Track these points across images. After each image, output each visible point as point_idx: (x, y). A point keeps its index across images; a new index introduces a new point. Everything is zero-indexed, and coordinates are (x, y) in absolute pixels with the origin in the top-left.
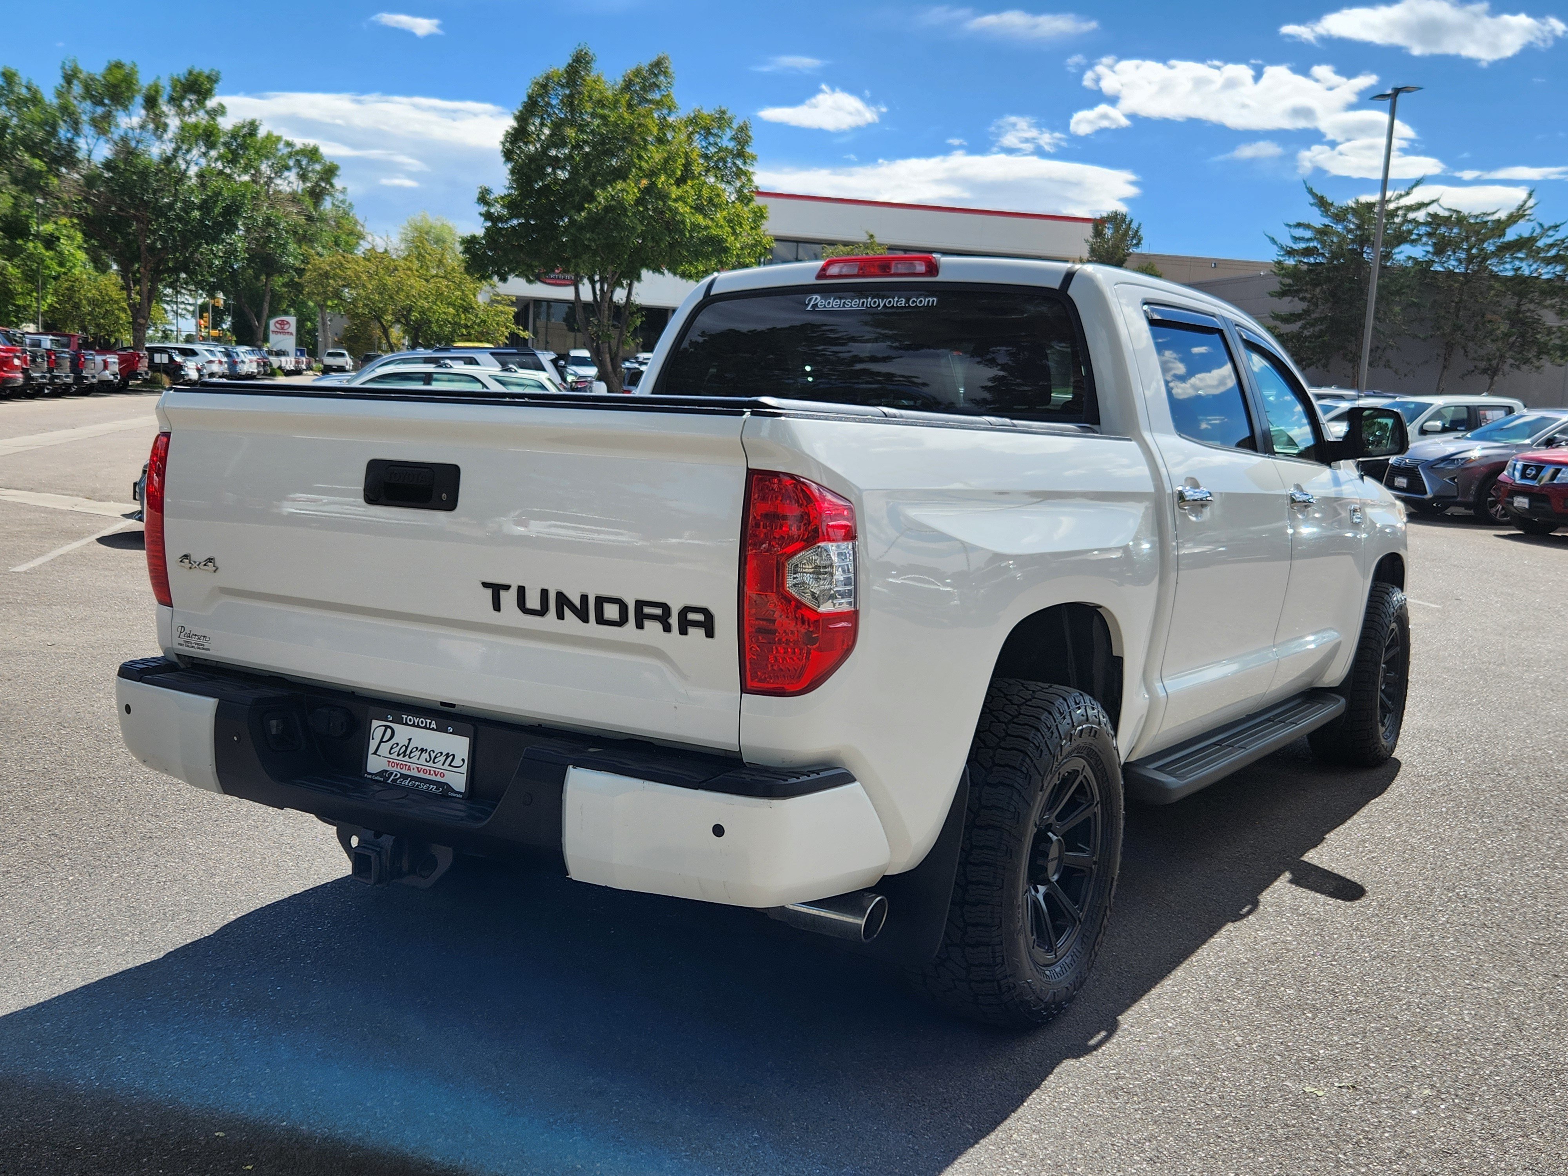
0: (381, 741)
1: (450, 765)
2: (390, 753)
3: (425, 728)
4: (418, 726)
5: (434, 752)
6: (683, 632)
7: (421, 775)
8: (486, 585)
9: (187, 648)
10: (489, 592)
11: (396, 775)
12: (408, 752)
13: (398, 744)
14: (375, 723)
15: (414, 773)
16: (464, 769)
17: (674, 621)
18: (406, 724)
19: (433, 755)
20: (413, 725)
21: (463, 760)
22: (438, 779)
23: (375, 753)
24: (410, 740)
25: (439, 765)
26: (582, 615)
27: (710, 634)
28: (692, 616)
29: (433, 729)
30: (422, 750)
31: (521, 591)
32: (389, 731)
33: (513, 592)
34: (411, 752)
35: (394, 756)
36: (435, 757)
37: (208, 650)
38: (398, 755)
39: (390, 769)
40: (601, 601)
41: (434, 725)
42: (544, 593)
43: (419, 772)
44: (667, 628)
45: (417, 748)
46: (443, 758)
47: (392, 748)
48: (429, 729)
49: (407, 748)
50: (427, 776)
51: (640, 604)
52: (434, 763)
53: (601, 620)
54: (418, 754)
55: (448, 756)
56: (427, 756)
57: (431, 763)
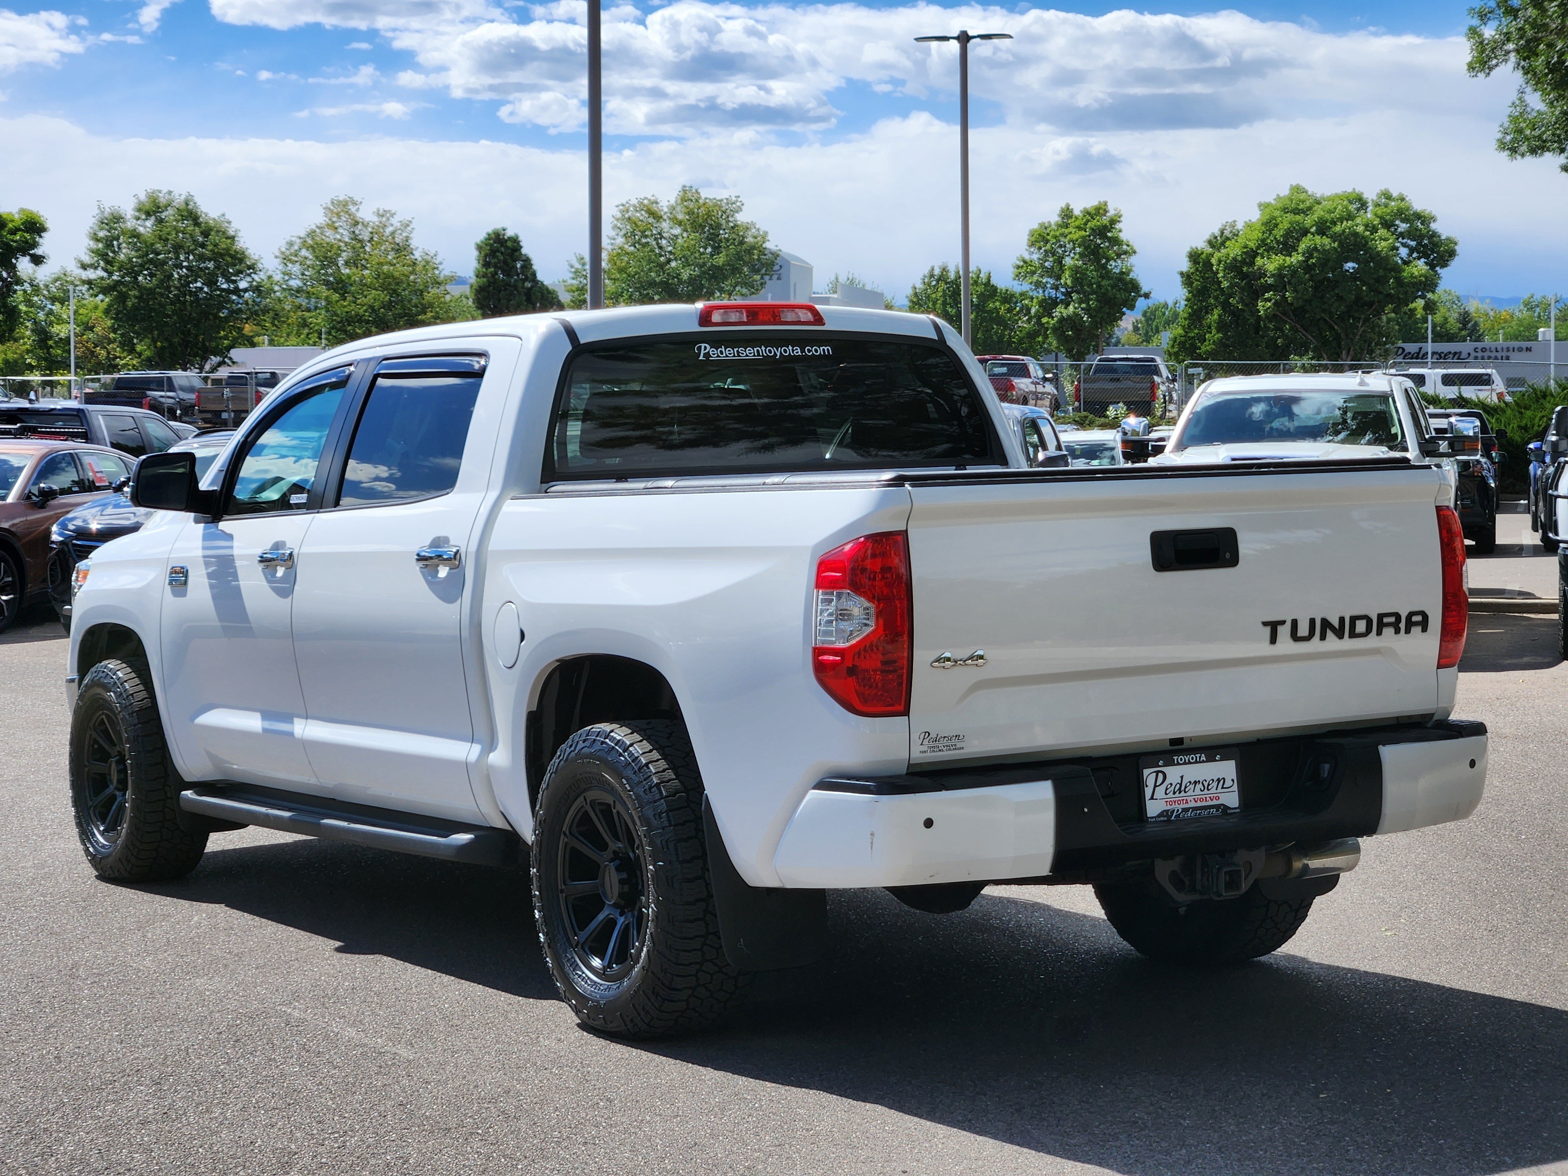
0: (1155, 786)
1: (1223, 788)
2: (1166, 794)
3: (1196, 762)
4: (1190, 763)
5: (1206, 781)
6: (1408, 631)
7: (1199, 804)
8: (1265, 624)
9: (934, 754)
10: (1268, 629)
11: (1178, 811)
12: (1183, 788)
13: (1171, 784)
14: (1146, 772)
15: (1193, 804)
16: (1235, 787)
17: (1402, 625)
18: (1178, 764)
19: (1206, 784)
20: (1185, 763)
21: (1233, 780)
22: (1215, 802)
23: (1152, 798)
24: (1182, 777)
25: (1213, 790)
26: (1339, 634)
27: (1424, 630)
28: (1414, 619)
29: (1203, 762)
30: (1195, 782)
31: (1295, 623)
32: (1161, 776)
33: (1288, 627)
34: (1186, 787)
35: (1171, 795)
36: (1209, 785)
37: (963, 748)
38: (1174, 793)
39: (1169, 807)
40: (1354, 619)
41: (1203, 758)
42: (1312, 622)
43: (1197, 802)
44: (1397, 631)
45: (1190, 782)
46: (1215, 784)
47: (1167, 789)
48: (1200, 762)
49: (1181, 785)
50: (1204, 804)
51: (1381, 617)
52: (1208, 790)
53: (1353, 635)
54: (1192, 786)
55: (1219, 780)
56: (1201, 786)
57: (1206, 791)
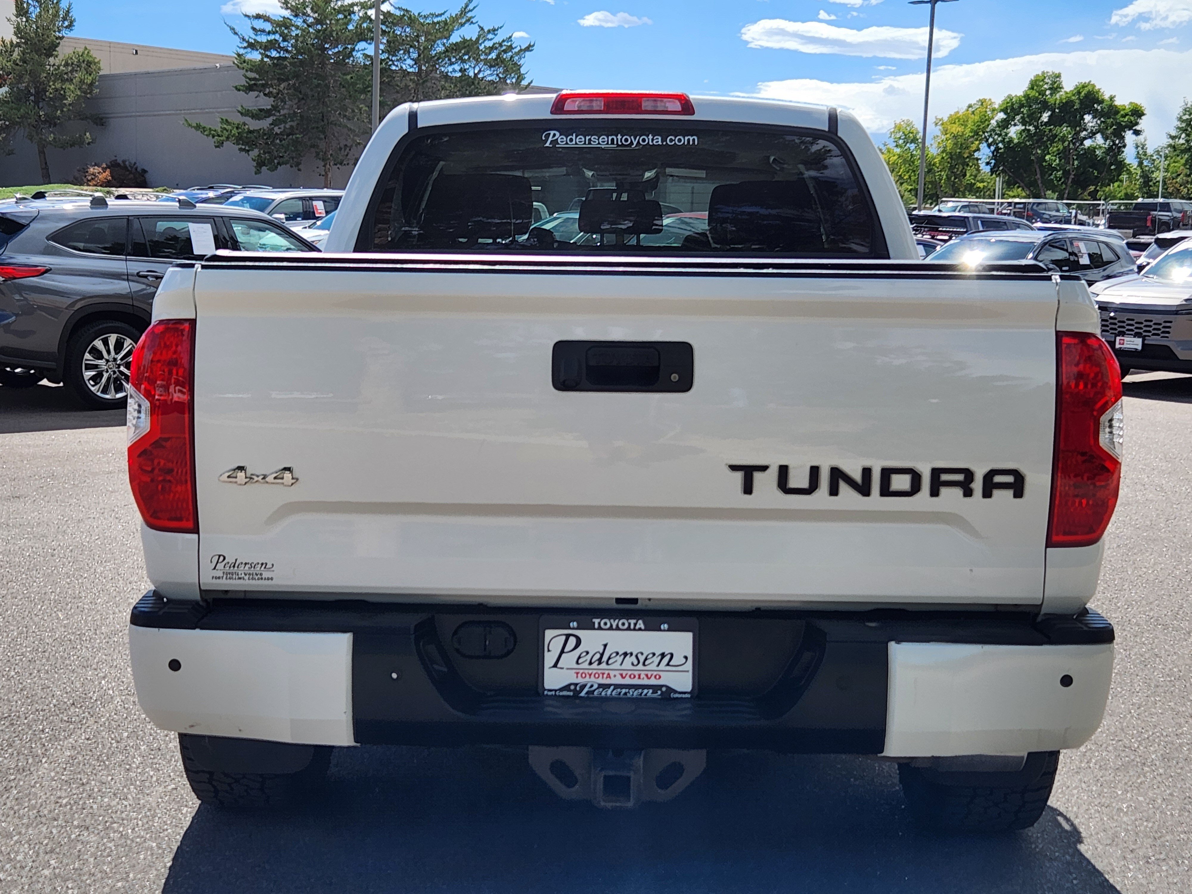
0: (562, 652)
1: (668, 665)
2: (577, 663)
3: (629, 629)
4: (618, 628)
5: (642, 654)
6: (987, 494)
7: (628, 681)
8: (734, 468)
9: (231, 581)
10: (739, 476)
11: (592, 686)
12: (605, 658)
13: (587, 652)
14: (549, 634)
15: (619, 681)
16: (689, 666)
17: (977, 485)
18: (600, 628)
19: (642, 658)
20: (611, 628)
21: (686, 658)
22: (653, 682)
23: (555, 665)
24: (605, 646)
25: (653, 667)
26: (864, 489)
27: (1019, 493)
28: (998, 479)
29: (640, 629)
30: (625, 654)
31: (784, 470)
32: (572, 641)
33: (772, 474)
34: (609, 658)
35: (586, 665)
36: (646, 659)
37: (272, 579)
38: (591, 663)
39: (580, 680)
40: (887, 473)
41: (641, 624)
42: (815, 471)
43: (623, 678)
44: (968, 493)
45: (617, 653)
46: (657, 660)
47: (579, 657)
48: (634, 629)
49: (602, 655)
50: (636, 682)
51: (936, 473)
52: (644, 665)
53: (886, 491)
54: (620, 659)
55: (663, 655)
56: (633, 659)
57: (640, 667)
